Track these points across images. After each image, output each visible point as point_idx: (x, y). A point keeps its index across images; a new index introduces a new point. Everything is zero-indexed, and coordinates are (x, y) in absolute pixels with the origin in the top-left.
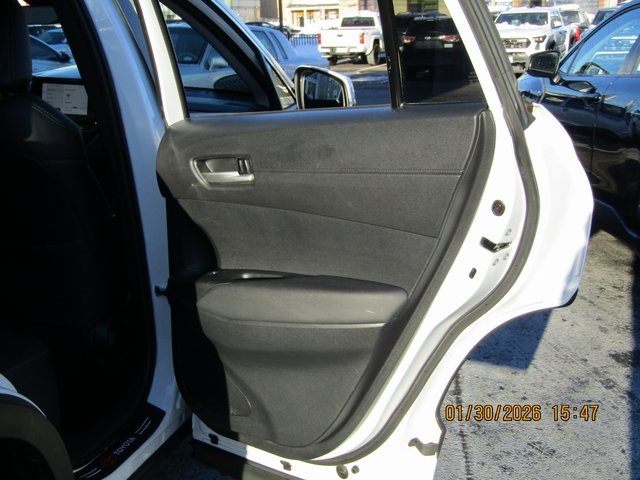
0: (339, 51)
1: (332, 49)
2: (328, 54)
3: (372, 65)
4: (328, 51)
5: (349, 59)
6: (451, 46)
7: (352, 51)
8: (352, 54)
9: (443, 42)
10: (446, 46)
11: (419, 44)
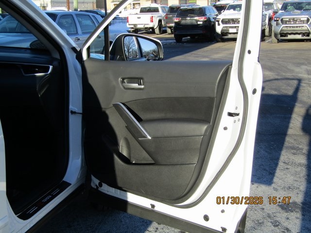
0: (139, 26)
1: (135, 25)
2: (132, 28)
3: (158, 34)
4: (132, 26)
5: (145, 31)
6: (201, 23)
7: (146, 26)
8: (146, 28)
9: (197, 21)
10: (199, 23)
11: (183, 22)
